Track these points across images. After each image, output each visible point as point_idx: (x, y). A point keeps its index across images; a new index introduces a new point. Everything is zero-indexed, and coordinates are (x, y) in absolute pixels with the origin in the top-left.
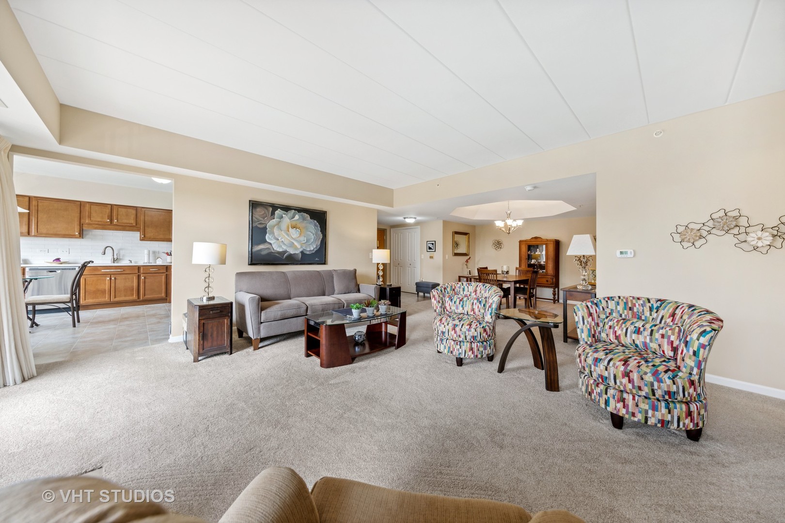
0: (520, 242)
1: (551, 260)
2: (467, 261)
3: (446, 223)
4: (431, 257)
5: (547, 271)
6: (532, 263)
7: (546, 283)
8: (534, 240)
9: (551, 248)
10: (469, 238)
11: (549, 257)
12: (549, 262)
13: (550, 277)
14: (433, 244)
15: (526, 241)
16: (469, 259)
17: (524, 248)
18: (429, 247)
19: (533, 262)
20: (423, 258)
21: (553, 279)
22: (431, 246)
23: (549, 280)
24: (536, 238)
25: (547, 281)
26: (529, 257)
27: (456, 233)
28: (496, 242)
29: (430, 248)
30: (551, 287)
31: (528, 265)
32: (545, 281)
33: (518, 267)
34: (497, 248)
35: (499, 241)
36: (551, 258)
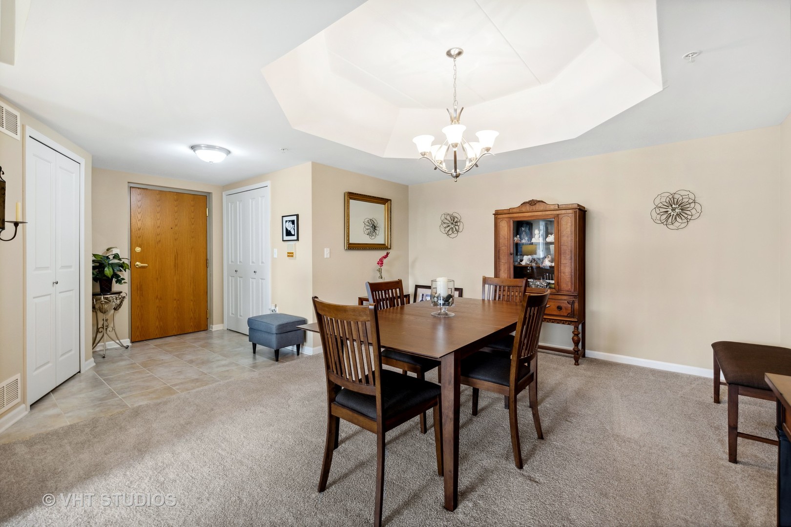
0: (497, 214)
1: (568, 257)
2: (381, 262)
3: (319, 171)
4: (290, 255)
5: (558, 283)
6: (523, 263)
7: (556, 312)
8: (528, 207)
9: (568, 225)
10: (390, 211)
11: (563, 248)
12: (563, 261)
13: (565, 297)
14: (293, 222)
15: (509, 212)
16: (386, 257)
17: (506, 229)
18: (287, 229)
19: (526, 260)
20: (275, 256)
21: (573, 302)
22: (290, 227)
23: (564, 304)
24: (532, 203)
25: (559, 308)
26: (517, 249)
27: (352, 196)
28: (448, 218)
29: (289, 233)
30: (570, 323)
31: (515, 268)
32: (555, 308)
33: (491, 274)
34: (450, 232)
35: (455, 215)
36: (568, 252)
